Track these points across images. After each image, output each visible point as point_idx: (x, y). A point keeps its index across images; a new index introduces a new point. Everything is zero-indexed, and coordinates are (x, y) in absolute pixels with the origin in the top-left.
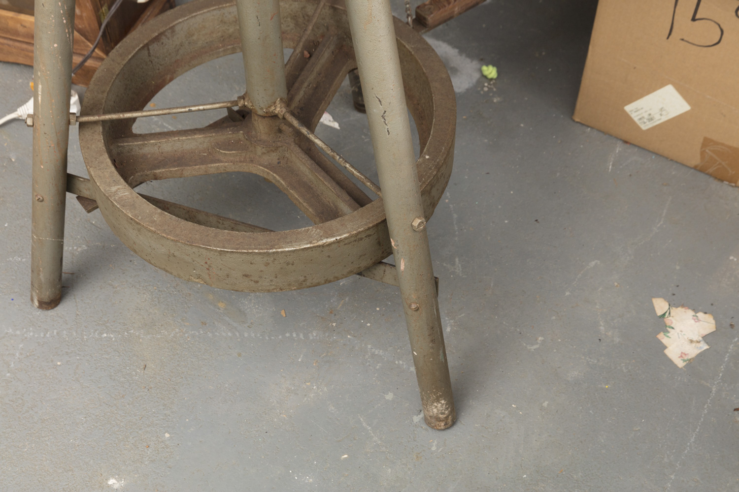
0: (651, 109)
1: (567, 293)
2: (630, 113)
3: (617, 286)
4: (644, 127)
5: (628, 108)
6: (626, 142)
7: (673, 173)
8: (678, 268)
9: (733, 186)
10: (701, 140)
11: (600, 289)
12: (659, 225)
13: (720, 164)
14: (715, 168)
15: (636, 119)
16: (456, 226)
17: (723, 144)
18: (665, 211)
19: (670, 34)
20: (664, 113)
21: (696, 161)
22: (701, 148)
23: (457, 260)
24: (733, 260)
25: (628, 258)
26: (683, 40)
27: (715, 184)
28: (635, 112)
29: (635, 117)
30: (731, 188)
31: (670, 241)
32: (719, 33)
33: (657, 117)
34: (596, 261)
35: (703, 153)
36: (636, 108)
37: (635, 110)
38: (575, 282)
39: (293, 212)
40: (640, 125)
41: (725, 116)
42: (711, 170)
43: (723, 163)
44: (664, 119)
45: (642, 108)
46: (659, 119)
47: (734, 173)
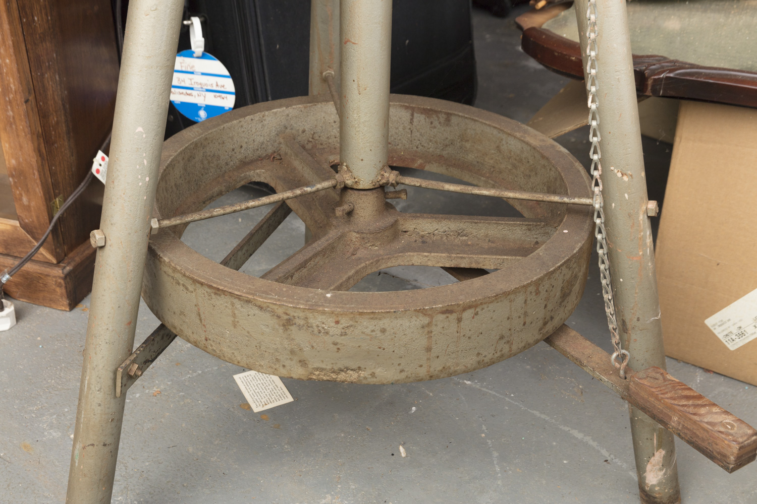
0: (741, 320)
2: (712, 329)
4: (732, 347)
5: (710, 322)
6: (707, 370)
15: (721, 336)
16: (497, 466)
28: (719, 326)
29: (719, 333)
33: (750, 330)
36: (722, 321)
37: (719, 324)
40: (726, 344)
45: (729, 320)
46: (753, 334)
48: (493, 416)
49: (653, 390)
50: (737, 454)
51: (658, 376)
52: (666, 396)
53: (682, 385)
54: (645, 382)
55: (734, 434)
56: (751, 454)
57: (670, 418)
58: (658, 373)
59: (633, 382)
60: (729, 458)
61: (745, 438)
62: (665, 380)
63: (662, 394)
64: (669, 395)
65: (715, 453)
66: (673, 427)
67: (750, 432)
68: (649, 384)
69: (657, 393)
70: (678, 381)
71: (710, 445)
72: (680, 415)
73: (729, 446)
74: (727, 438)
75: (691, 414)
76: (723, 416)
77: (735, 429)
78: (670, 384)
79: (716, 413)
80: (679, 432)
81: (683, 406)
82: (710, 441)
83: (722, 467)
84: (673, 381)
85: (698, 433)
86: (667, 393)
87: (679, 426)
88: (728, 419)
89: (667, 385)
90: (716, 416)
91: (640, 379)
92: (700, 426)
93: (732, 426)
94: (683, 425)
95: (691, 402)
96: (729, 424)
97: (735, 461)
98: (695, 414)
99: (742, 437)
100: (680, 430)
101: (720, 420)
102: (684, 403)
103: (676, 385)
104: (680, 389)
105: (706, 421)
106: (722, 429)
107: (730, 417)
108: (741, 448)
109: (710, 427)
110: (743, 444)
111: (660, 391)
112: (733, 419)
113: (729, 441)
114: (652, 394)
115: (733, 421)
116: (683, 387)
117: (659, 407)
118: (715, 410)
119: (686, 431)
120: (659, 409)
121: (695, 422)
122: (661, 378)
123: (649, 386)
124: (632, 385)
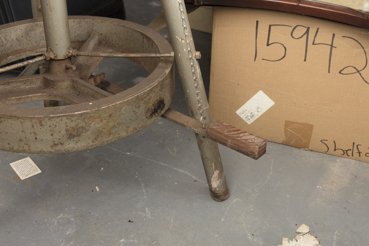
0: (251, 110)
1: (223, 220)
2: (239, 115)
3: (253, 212)
4: (249, 123)
5: (238, 112)
7: (271, 147)
8: (288, 196)
9: (307, 150)
10: (284, 123)
11: (243, 214)
12: (270, 175)
13: (297, 137)
14: (295, 140)
15: (244, 118)
16: (144, 190)
17: (297, 123)
18: (272, 167)
19: (256, 57)
20: (259, 110)
21: (282, 138)
22: (285, 129)
23: (147, 209)
24: (319, 188)
25: (256, 194)
26: (263, 59)
27: (296, 151)
28: (242, 113)
29: (243, 117)
30: (306, 152)
31: (279, 182)
32: (284, 50)
33: (256, 113)
34: (237, 199)
35: (286, 132)
36: (243, 111)
37: (242, 112)
38: (226, 212)
39: (33, 194)
40: (246, 121)
41: (295, 104)
42: (292, 143)
43: (299, 136)
44: (260, 114)
45: (246, 110)
46: (257, 115)
47: (306, 141)
48: (141, 167)
49: (219, 130)
50: (258, 151)
51: (219, 124)
52: (224, 131)
54: (214, 127)
55: (256, 142)
56: (264, 150)
57: (227, 141)
58: (219, 123)
59: (209, 128)
60: (255, 153)
61: (261, 143)
62: (223, 125)
63: (222, 131)
64: (225, 131)
65: (249, 152)
66: (229, 145)
67: (262, 140)
68: (216, 128)
69: (220, 131)
71: (246, 149)
72: (232, 139)
73: (254, 148)
74: (253, 144)
75: (236, 137)
76: (250, 136)
77: (256, 140)
78: (225, 127)
79: (247, 135)
80: (232, 147)
81: (232, 134)
82: (246, 148)
83: (253, 158)
84: (226, 125)
85: (240, 145)
86: (224, 130)
87: (232, 144)
88: (252, 137)
89: (224, 127)
90: (247, 136)
91: (212, 126)
92: (241, 141)
93: (255, 140)
94: (234, 143)
95: (235, 133)
96: (253, 139)
97: (258, 154)
98: (238, 137)
99: (259, 143)
100: (232, 146)
101: (249, 138)
102: (233, 133)
103: (228, 126)
104: (230, 128)
105: (243, 139)
106: (250, 141)
107: (253, 136)
108: (259, 148)
109: (245, 141)
110: (260, 146)
111: (222, 130)
112: (254, 136)
113: (254, 145)
114: (218, 132)
115: (254, 137)
116: (231, 127)
117: (222, 137)
118: (246, 134)
119: (235, 146)
120: (222, 138)
121: (238, 141)
122: (221, 125)
123: (216, 129)
124: (209, 131)
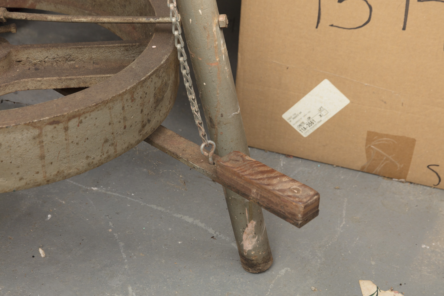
0: (309, 112)
2: (288, 121)
3: (315, 290)
4: (305, 134)
5: (286, 116)
6: (288, 156)
7: (342, 177)
8: (373, 263)
9: (403, 182)
10: (365, 136)
12: (342, 226)
13: (387, 159)
14: (383, 165)
15: (295, 127)
16: (123, 254)
17: (387, 136)
18: (344, 212)
19: (318, 22)
20: (323, 113)
21: (362, 161)
22: (366, 146)
23: (130, 289)
24: (426, 248)
25: (319, 260)
26: (332, 25)
27: (385, 183)
28: (294, 118)
29: (294, 124)
30: (401, 184)
31: (358, 239)
32: (368, 10)
33: (317, 119)
34: (286, 268)
35: (368, 150)
36: (295, 114)
37: (293, 117)
38: (268, 293)
40: (300, 132)
41: (385, 103)
42: (378, 169)
43: (390, 157)
44: (324, 120)
45: (301, 113)
46: (320, 121)
47: (402, 166)
48: (118, 213)
49: (235, 170)
50: (304, 212)
51: (239, 158)
52: (246, 173)
53: (258, 163)
54: (229, 164)
55: (300, 197)
56: (314, 211)
57: (250, 191)
58: (238, 156)
59: (219, 165)
60: (297, 216)
61: (308, 198)
62: (244, 160)
63: (242, 172)
64: (247, 172)
65: (286, 214)
66: (253, 198)
67: (312, 193)
68: (231, 166)
69: (238, 172)
70: (255, 160)
71: (283, 208)
72: (258, 187)
73: (296, 206)
74: (294, 200)
75: (266, 185)
76: (291, 183)
77: (301, 192)
78: (248, 163)
79: (285, 182)
80: (258, 201)
81: (259, 179)
82: (282, 205)
83: (293, 224)
84: (250, 161)
85: (272, 200)
86: (246, 171)
87: (258, 196)
88: (295, 185)
89: (246, 164)
90: (285, 184)
91: (224, 162)
92: (273, 193)
93: (298, 190)
94: (261, 195)
95: (265, 176)
96: (296, 189)
97: (302, 217)
98: (268, 185)
99: (306, 198)
100: (259, 200)
101: (288, 187)
102: (260, 177)
103: (253, 163)
104: (256, 167)
105: (277, 188)
106: (290, 194)
107: (296, 183)
108: (305, 207)
109: (281, 193)
110: (307, 204)
111: (241, 169)
112: (299, 185)
113: (296, 202)
114: (234, 173)
115: (298, 186)
116: (259, 164)
117: (241, 183)
118: (284, 179)
119: (263, 200)
120: (241, 184)
121: (269, 191)
122: (241, 160)
123: (232, 167)
124: (219, 169)
